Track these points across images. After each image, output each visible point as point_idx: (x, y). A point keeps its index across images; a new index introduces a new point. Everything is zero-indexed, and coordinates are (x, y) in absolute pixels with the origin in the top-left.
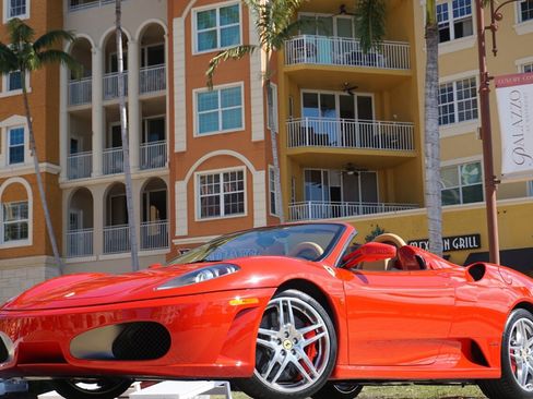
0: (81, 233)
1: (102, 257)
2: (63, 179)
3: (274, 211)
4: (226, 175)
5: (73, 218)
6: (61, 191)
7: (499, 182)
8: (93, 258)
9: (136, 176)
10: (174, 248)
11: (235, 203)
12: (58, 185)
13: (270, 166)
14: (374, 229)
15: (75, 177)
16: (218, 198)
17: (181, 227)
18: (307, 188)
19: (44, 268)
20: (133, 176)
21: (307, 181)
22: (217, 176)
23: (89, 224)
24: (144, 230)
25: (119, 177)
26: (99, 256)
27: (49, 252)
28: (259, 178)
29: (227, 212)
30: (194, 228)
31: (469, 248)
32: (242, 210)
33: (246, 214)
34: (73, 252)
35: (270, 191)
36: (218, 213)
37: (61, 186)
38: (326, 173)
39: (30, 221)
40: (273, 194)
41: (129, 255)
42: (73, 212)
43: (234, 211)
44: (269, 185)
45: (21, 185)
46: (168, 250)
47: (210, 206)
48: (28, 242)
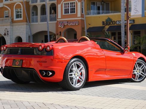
0: (35, 17)
1: (40, 23)
2: (30, 3)
3: (83, 13)
4: (71, 3)
5: (33, 13)
6: (30, 6)
7: (130, 17)
8: (38, 23)
9: (48, 3)
10: (58, 21)
11: (73, 11)
12: (29, 5)
13: (82, 1)
14: (108, 18)
15: (33, 3)
16: (69, 9)
17: (59, 16)
18: (92, 7)
19: (25, 25)
20: (47, 3)
21: (92, 4)
22: (69, 3)
23: (37, 14)
24: (50, 17)
25: (44, 3)
26: (39, 22)
27: (27, 22)
28: (79, 4)
29: (71, 13)
30: (63, 17)
31: (131, 23)
32: (75, 12)
33: (75, 13)
34: (33, 21)
35: (82, 7)
36: (69, 13)
37: (30, 5)
38: (96, 3)
39: (22, 13)
40: (82, 8)
41: (46, 23)
42: (33, 11)
43: (73, 12)
44: (82, 6)
45: (20, 4)
46: (56, 22)
47: (66, 11)
48: (22, 19)
